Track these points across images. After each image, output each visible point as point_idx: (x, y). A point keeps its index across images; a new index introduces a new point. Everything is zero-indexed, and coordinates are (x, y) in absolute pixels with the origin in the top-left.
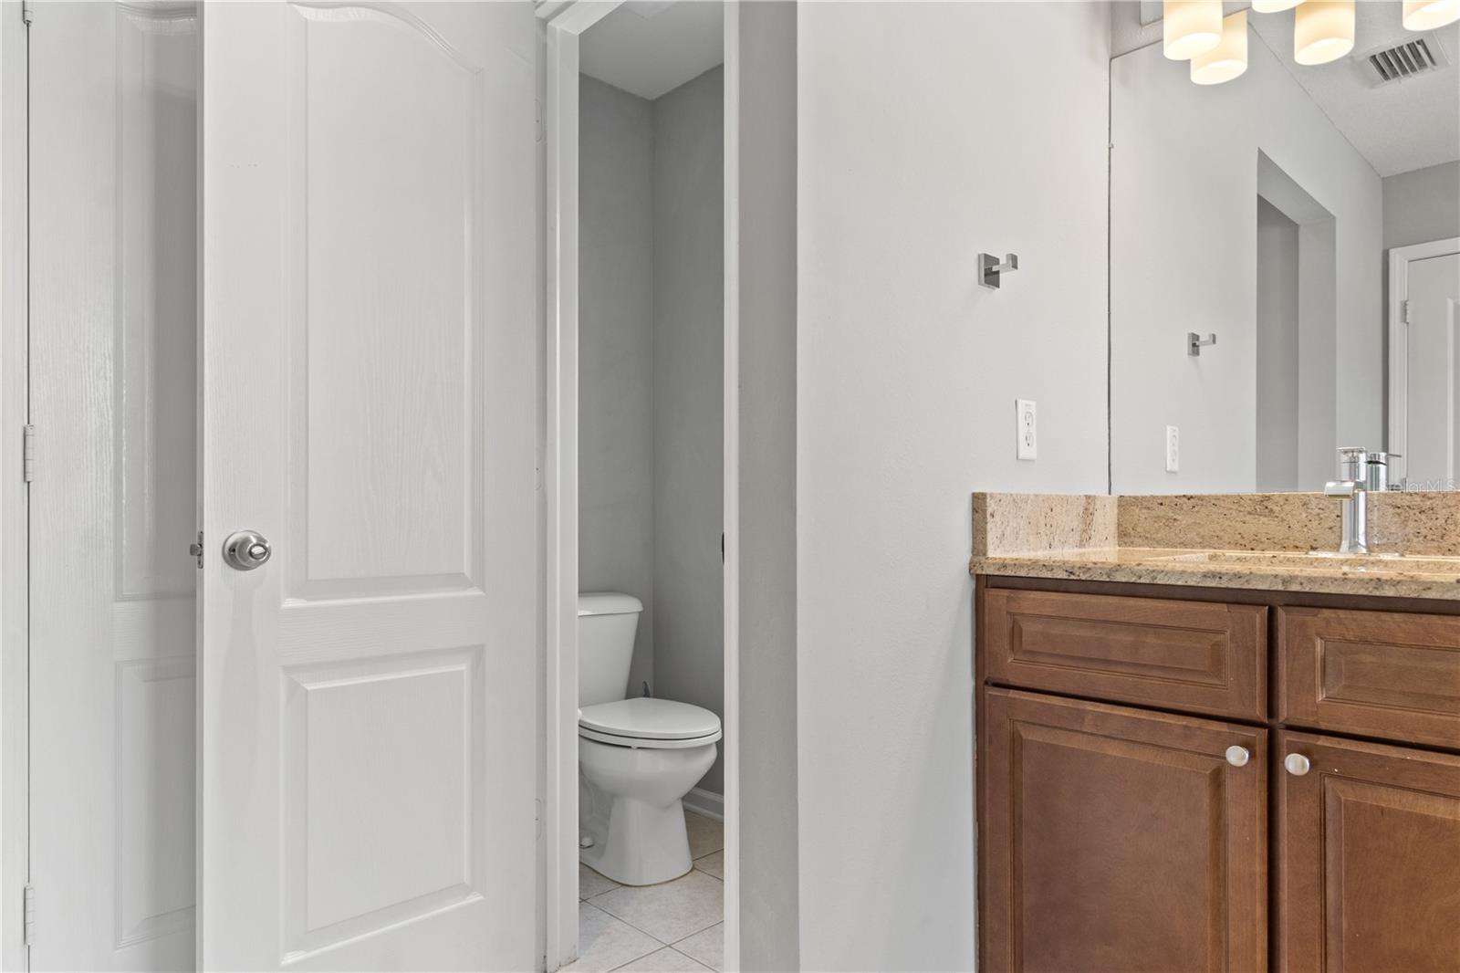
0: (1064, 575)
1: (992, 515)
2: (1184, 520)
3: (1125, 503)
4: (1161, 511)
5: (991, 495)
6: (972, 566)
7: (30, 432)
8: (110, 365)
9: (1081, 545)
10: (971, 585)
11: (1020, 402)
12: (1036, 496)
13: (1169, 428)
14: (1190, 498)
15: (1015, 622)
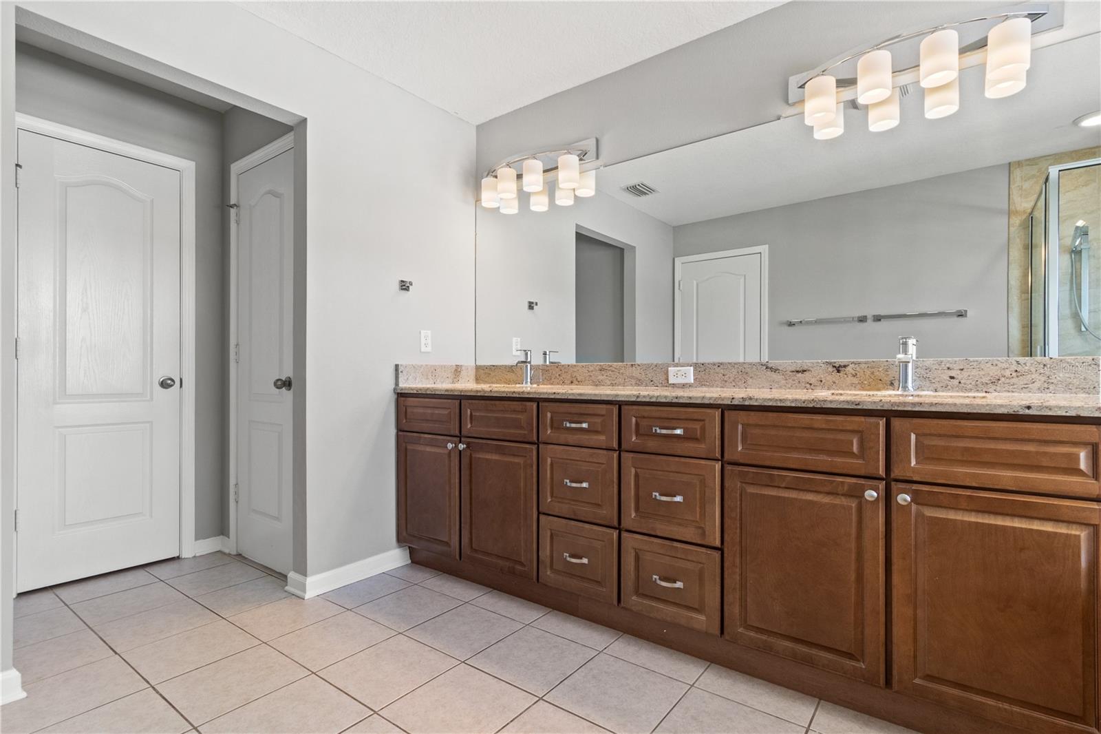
0: (415, 392)
1: (402, 372)
2: (493, 374)
3: (478, 368)
4: (487, 371)
5: (401, 365)
6: (395, 389)
7: (18, 340)
8: (52, 314)
9: (453, 382)
10: (394, 397)
11: (422, 331)
12: (427, 365)
13: (514, 339)
14: (494, 366)
15: (406, 409)
